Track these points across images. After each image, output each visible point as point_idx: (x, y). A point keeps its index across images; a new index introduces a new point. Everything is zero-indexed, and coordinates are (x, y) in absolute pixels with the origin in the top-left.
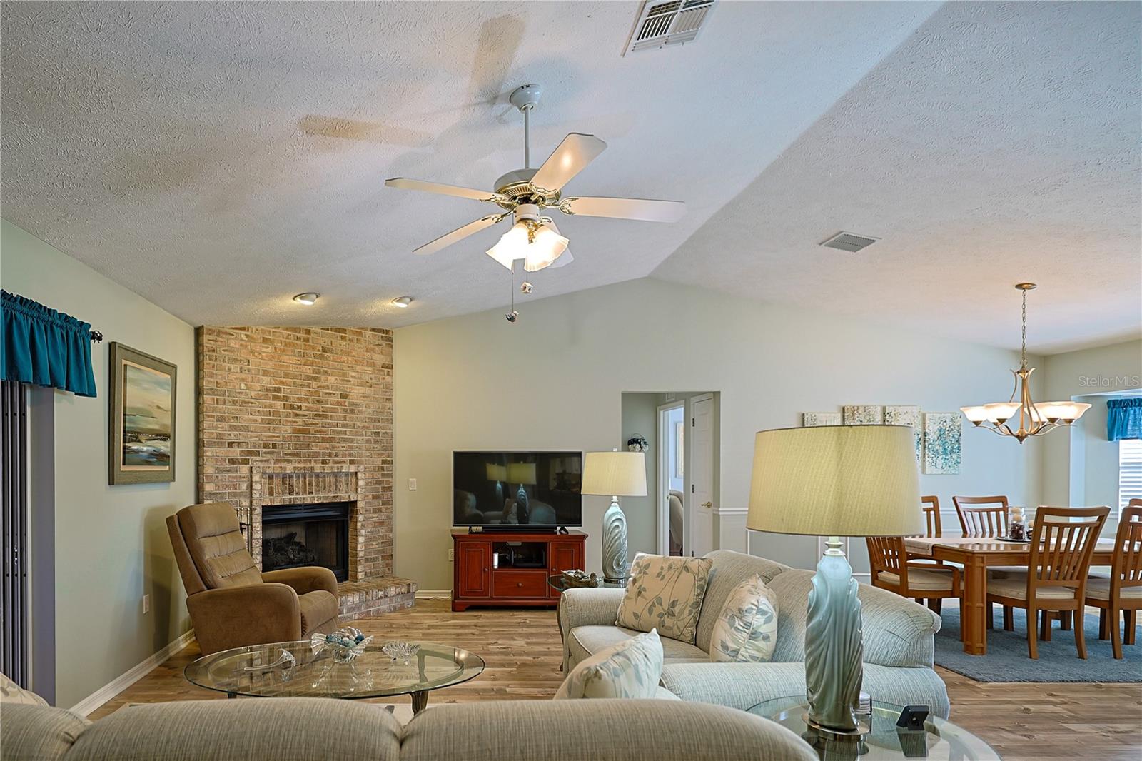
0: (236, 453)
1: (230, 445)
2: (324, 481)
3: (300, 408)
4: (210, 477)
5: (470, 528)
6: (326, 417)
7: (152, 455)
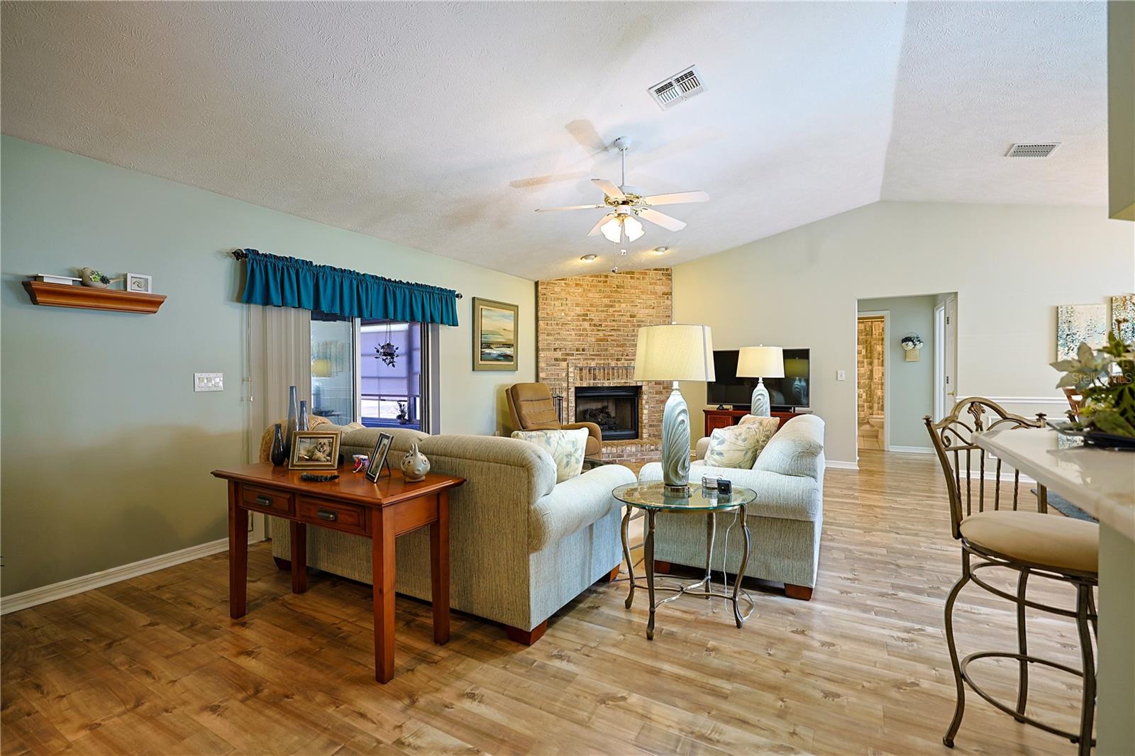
0: (559, 354)
1: (555, 350)
2: (618, 372)
3: (601, 325)
4: (543, 369)
5: (721, 405)
6: (619, 330)
7: (500, 355)
